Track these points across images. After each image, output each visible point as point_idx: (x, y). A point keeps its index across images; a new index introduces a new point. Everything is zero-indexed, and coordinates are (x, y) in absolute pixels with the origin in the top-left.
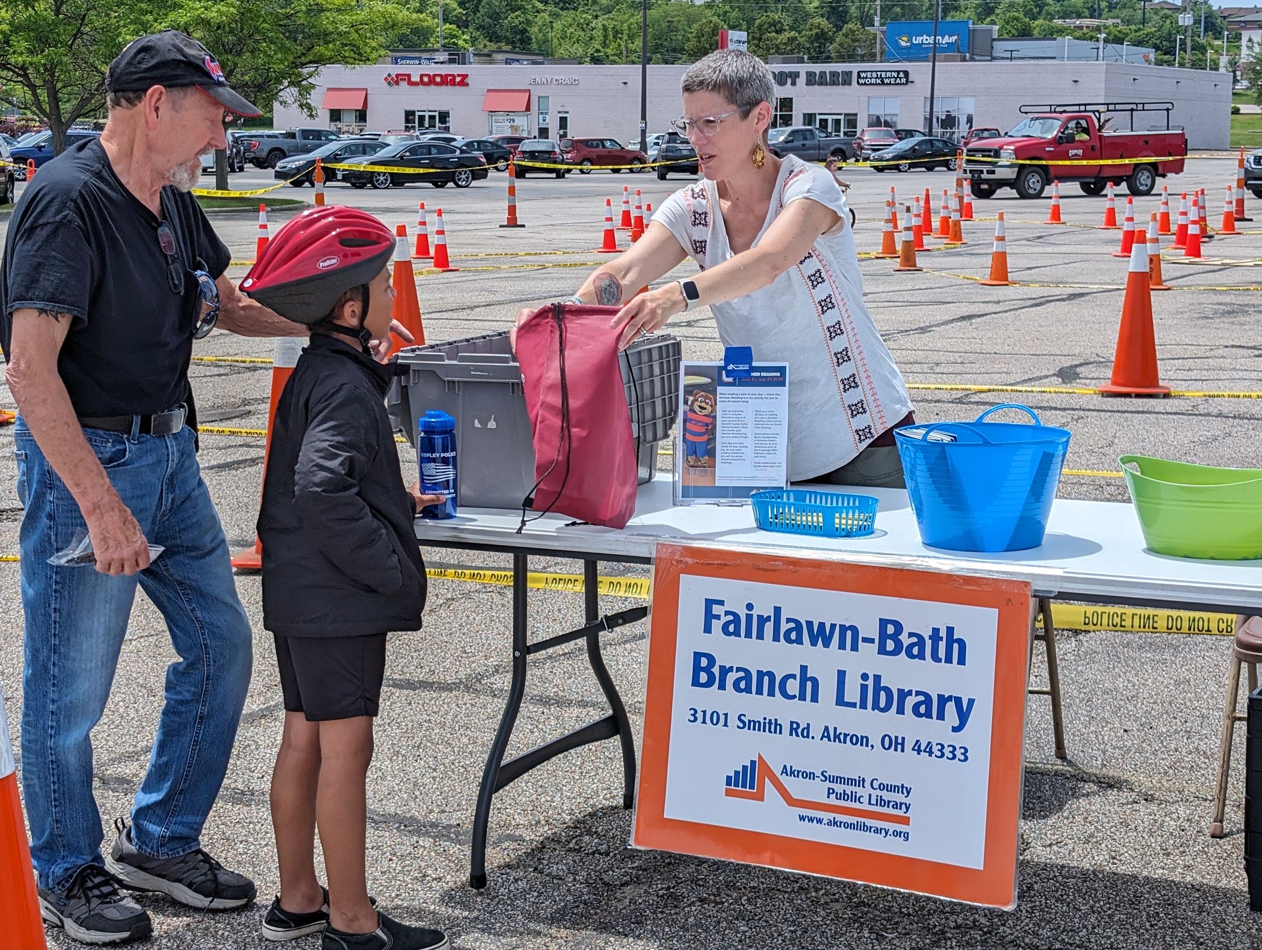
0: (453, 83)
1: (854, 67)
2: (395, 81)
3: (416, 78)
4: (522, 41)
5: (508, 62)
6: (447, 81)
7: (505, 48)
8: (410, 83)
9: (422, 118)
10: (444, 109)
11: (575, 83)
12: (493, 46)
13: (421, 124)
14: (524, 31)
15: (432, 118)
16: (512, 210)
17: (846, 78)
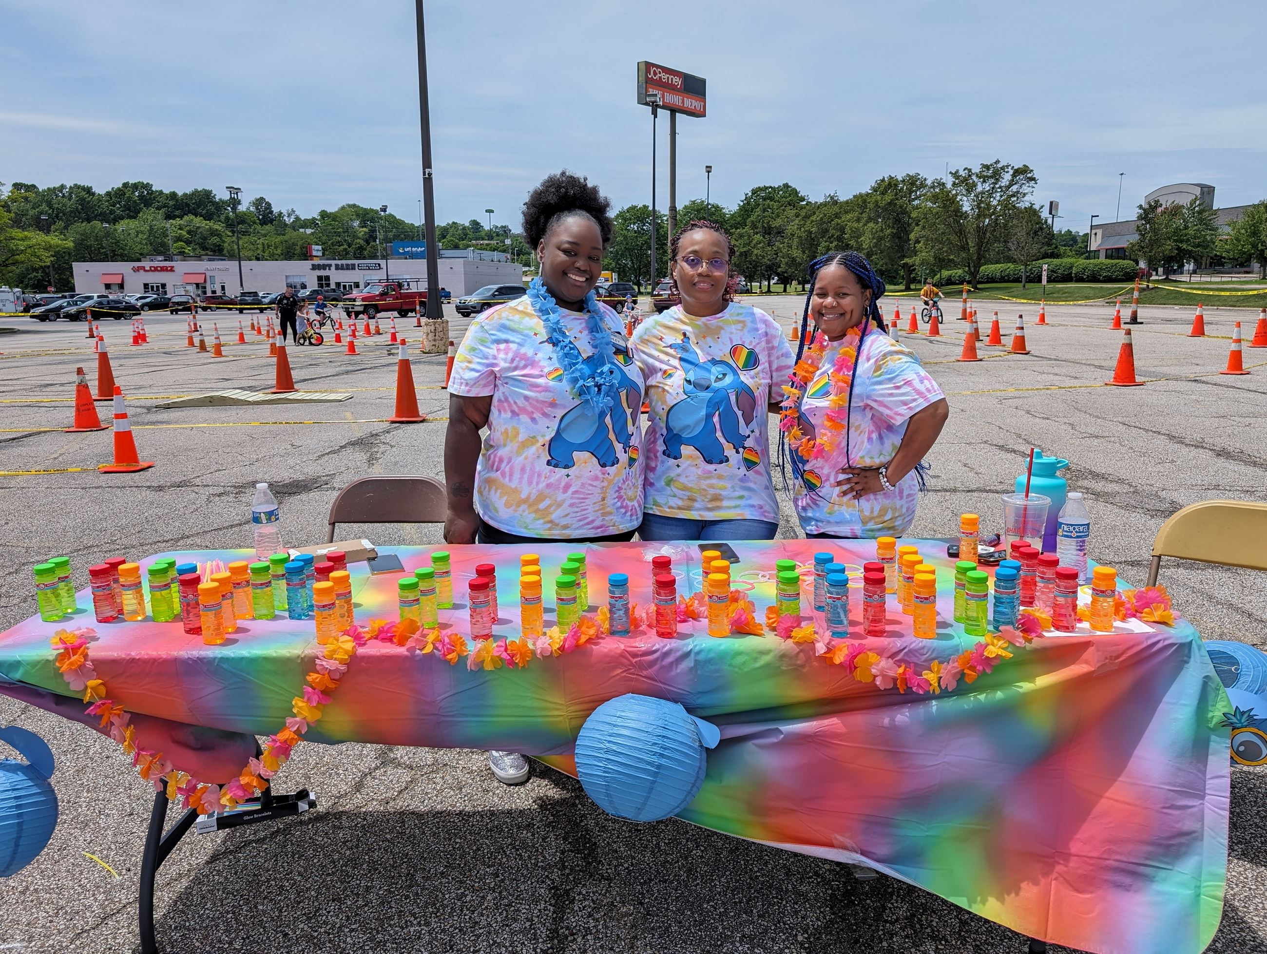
0: (167, 270)
1: (356, 262)
2: (137, 270)
3: (147, 268)
4: (219, 250)
5: (210, 260)
6: (163, 269)
7: (210, 253)
8: (145, 271)
9: (152, 287)
10: (163, 282)
11: (227, 269)
12: (203, 252)
13: (152, 289)
14: (220, 245)
15: (157, 287)
17: (353, 267)
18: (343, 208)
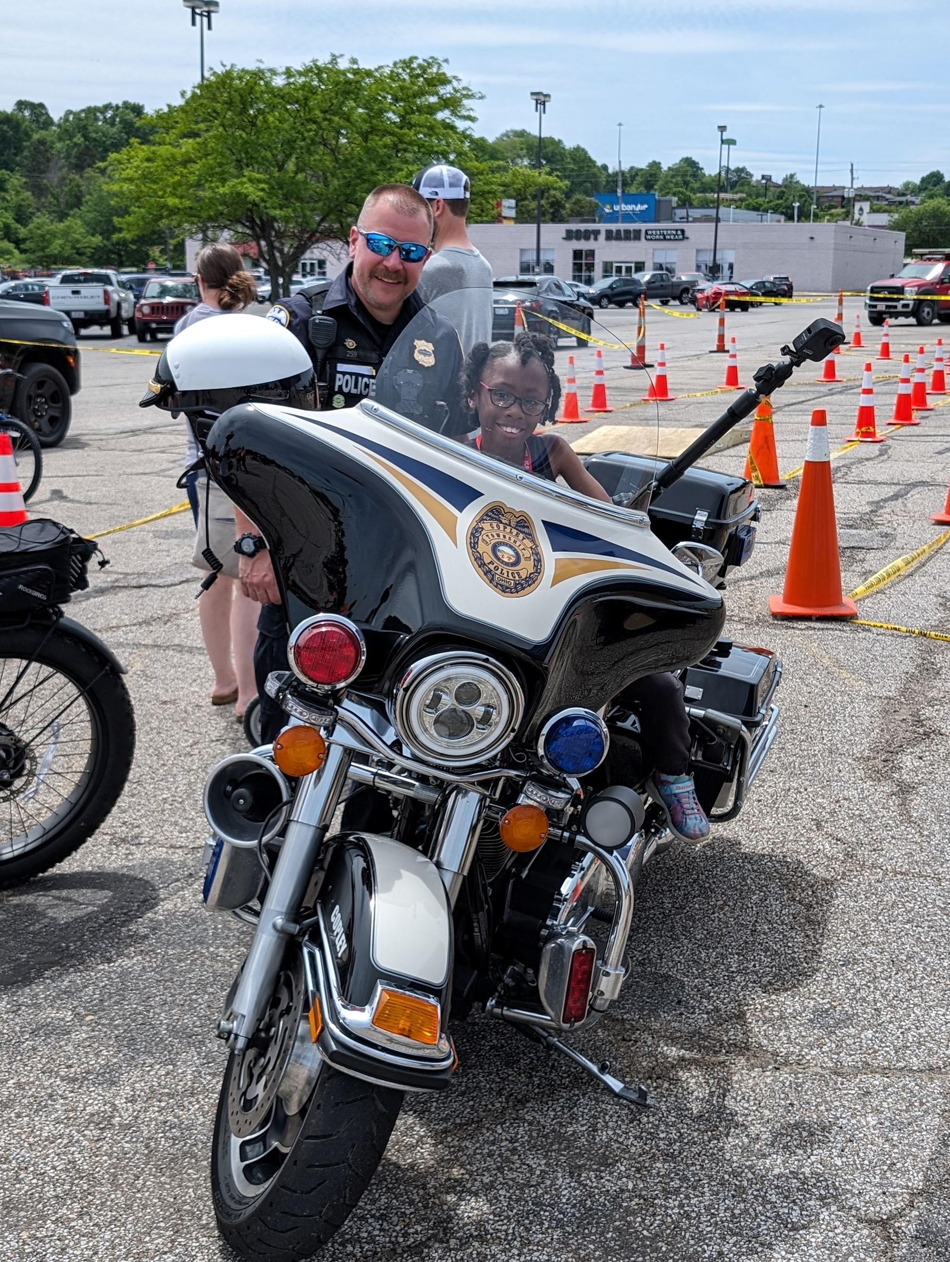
16: (721, 338)
17: (636, 235)
18: (506, 135)
